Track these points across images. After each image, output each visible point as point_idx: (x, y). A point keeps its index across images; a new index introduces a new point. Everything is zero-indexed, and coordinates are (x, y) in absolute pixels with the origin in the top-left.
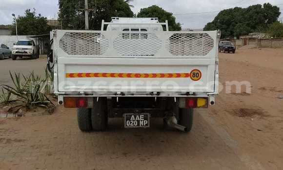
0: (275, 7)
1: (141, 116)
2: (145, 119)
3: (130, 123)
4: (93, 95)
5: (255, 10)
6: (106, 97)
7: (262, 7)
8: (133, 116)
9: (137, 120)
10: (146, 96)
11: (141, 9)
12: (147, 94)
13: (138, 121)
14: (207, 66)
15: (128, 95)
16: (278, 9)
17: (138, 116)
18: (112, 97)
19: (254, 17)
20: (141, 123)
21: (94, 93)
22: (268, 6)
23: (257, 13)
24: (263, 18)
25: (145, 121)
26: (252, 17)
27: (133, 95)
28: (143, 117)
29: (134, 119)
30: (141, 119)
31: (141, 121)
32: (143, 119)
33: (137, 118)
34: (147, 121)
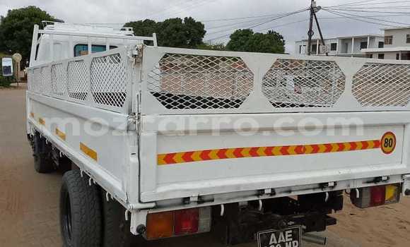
0: (199, 23)
1: (287, 232)
2: (295, 237)
4: (213, 201)
5: (174, 25)
6: (238, 203)
7: (183, 22)
8: (273, 236)
9: (281, 243)
10: (311, 192)
11: (9, 11)
12: (314, 189)
13: (283, 245)
14: (404, 125)
15: (281, 193)
16: (203, 26)
17: (282, 234)
18: (249, 202)
19: (174, 35)
21: (216, 197)
22: (189, 21)
23: (178, 30)
24: (184, 37)
25: (294, 242)
26: (171, 35)
28: (291, 235)
29: (276, 242)
30: (287, 240)
31: (287, 243)
32: (291, 239)
33: (280, 238)
34: (297, 242)
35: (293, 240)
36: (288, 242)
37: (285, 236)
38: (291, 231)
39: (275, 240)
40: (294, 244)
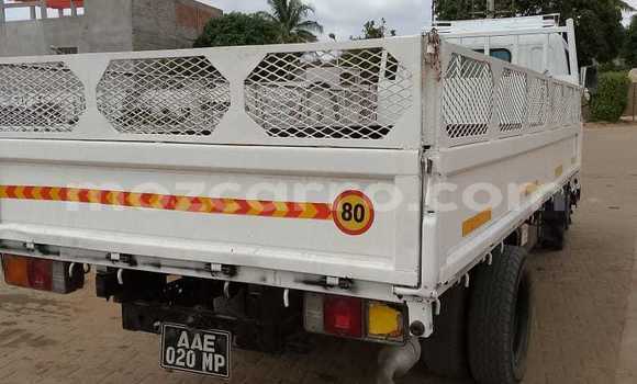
1: (206, 337)
2: (219, 349)
3: (177, 355)
4: (58, 254)
8: (184, 334)
9: (196, 350)
10: (195, 274)
12: (198, 270)
13: (199, 354)
14: (390, 179)
15: (145, 264)
17: (197, 338)
20: (207, 361)
21: (61, 251)
25: (217, 356)
27: (159, 266)
28: (212, 344)
29: (187, 346)
30: (206, 349)
31: (205, 355)
32: (213, 350)
33: (194, 342)
34: (222, 358)
35: (216, 352)
36: (208, 353)
37: (202, 342)
38: (213, 338)
39: (186, 341)
40: (217, 360)
